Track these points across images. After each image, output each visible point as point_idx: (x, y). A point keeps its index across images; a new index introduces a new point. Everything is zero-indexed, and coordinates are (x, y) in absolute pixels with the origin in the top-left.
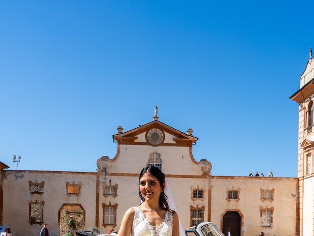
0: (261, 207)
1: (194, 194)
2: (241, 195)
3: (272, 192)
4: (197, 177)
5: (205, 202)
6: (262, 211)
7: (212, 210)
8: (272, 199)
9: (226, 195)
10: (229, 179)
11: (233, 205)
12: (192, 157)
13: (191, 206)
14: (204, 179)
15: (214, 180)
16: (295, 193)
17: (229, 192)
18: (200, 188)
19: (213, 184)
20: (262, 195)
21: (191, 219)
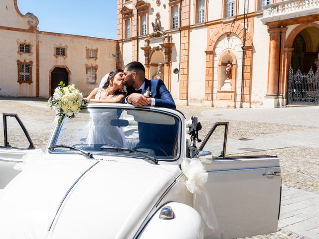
0: (86, 65)
1: (21, 48)
2: (68, 52)
3: (96, 51)
4: (24, 30)
5: (33, 57)
6: (88, 69)
7: (40, 65)
8: (96, 58)
9: (53, 52)
10: (57, 36)
11: (61, 62)
12: (17, 9)
13: (18, 61)
14: (31, 34)
15: (41, 35)
16: (115, 54)
17: (57, 48)
18: (27, 42)
19: (40, 39)
20: (87, 54)
21: (18, 73)
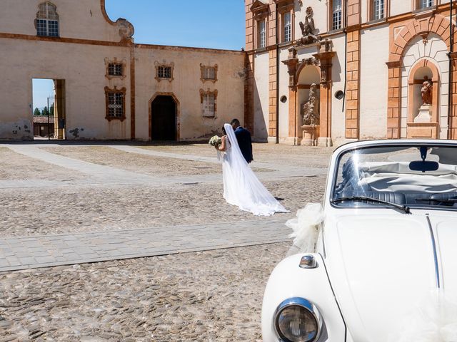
0: (201, 90)
1: (109, 69)
2: (175, 73)
3: (215, 68)
4: (114, 44)
5: (126, 82)
6: (203, 95)
7: (136, 93)
8: (215, 79)
9: (154, 73)
10: (159, 50)
11: (164, 87)
12: (104, 13)
13: (106, 88)
14: (124, 48)
15: (137, 50)
16: (242, 72)
17: (159, 68)
18: (119, 60)
19: (136, 55)
20: (202, 73)
21: (107, 106)
